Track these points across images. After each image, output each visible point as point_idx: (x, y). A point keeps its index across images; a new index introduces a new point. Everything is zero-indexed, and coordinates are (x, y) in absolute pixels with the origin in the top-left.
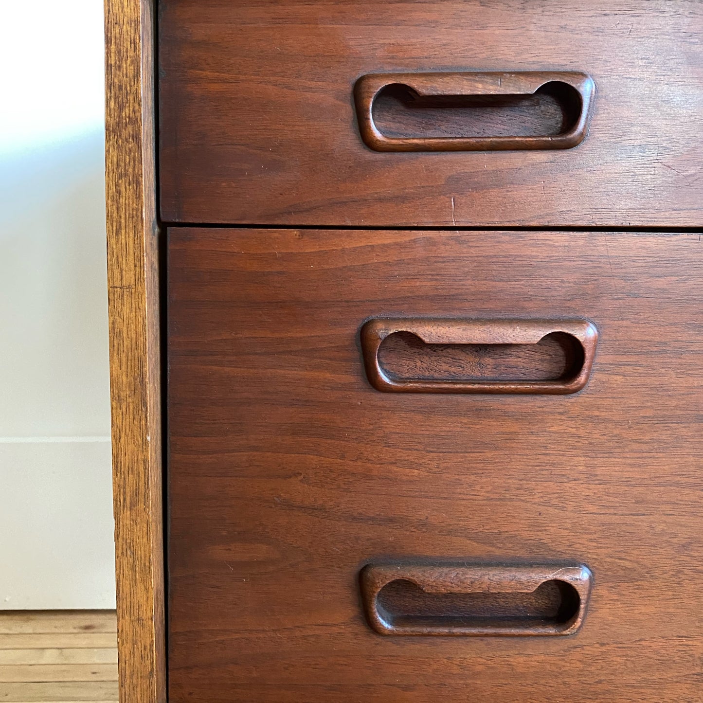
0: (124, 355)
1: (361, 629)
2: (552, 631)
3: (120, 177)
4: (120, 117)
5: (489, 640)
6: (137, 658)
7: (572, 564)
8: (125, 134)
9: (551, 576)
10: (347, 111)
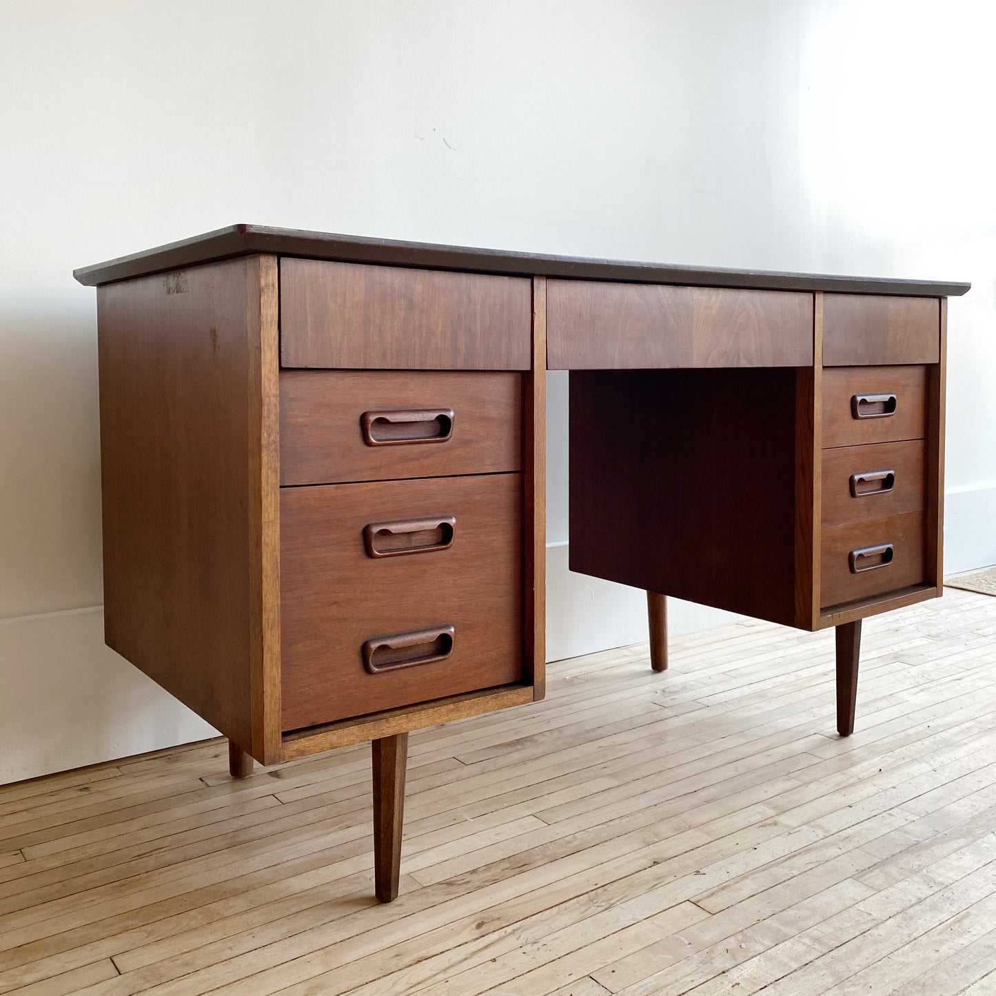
0: (269, 555)
1: (363, 673)
2: (441, 658)
3: (269, 469)
4: (269, 440)
5: (415, 668)
6: (273, 703)
7: (448, 626)
8: (271, 448)
9: (441, 632)
10: (357, 428)
